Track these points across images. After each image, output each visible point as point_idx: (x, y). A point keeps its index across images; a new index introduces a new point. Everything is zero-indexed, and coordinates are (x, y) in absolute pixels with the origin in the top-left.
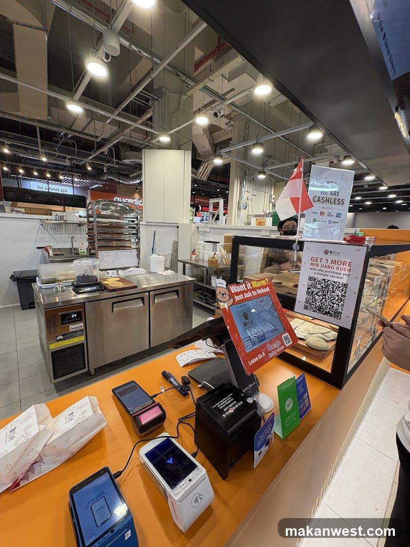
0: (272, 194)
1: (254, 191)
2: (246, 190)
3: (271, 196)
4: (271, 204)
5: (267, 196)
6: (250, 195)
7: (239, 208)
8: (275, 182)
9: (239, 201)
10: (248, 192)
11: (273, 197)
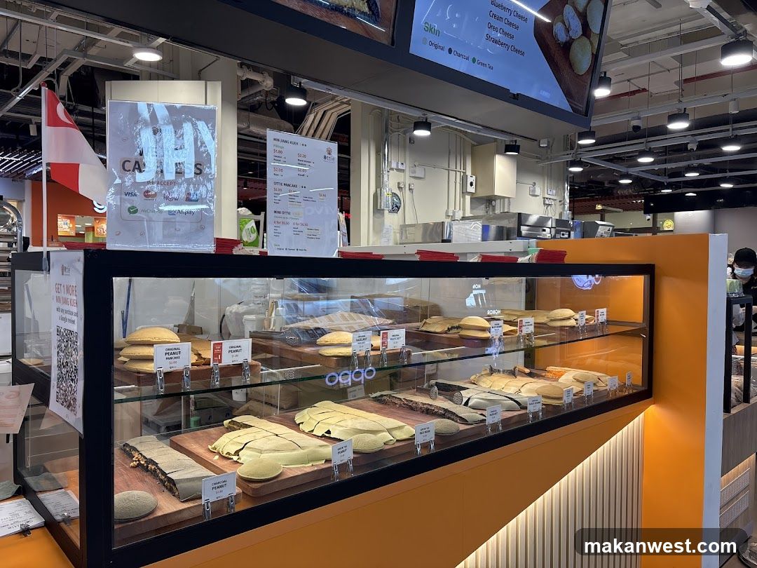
0: (469, 173)
1: (417, 169)
2: (394, 166)
3: (464, 179)
4: (468, 198)
5: (455, 178)
6: (406, 179)
7: (378, 211)
8: (473, 146)
9: (375, 196)
10: (398, 170)
11: (469, 181)
